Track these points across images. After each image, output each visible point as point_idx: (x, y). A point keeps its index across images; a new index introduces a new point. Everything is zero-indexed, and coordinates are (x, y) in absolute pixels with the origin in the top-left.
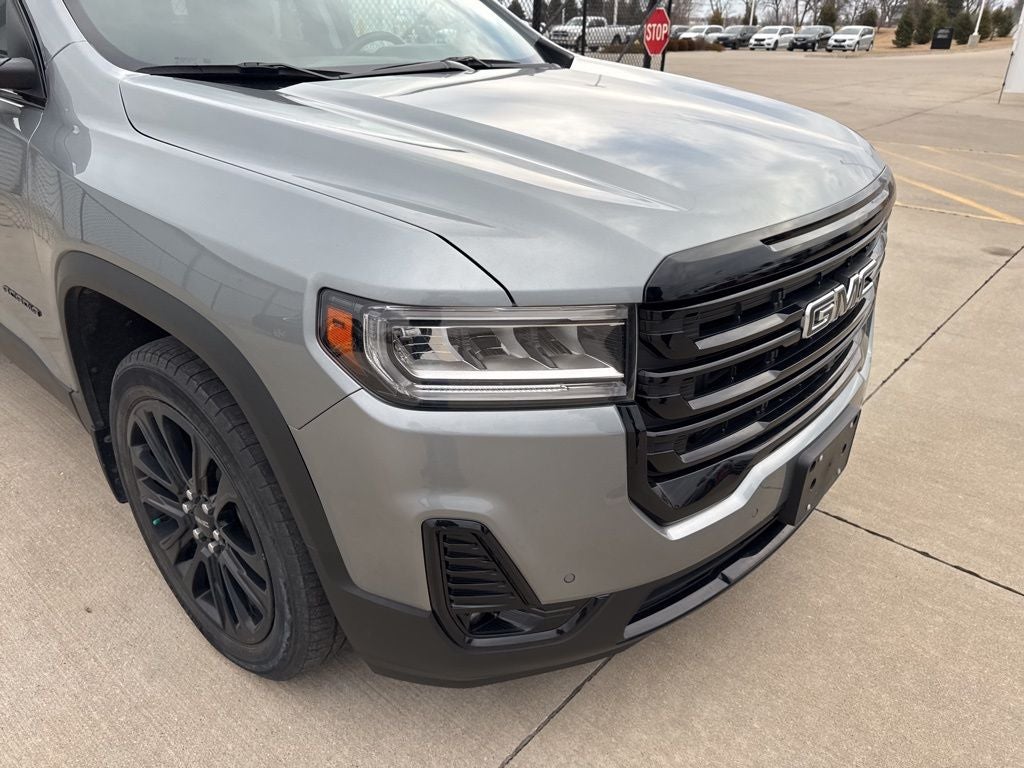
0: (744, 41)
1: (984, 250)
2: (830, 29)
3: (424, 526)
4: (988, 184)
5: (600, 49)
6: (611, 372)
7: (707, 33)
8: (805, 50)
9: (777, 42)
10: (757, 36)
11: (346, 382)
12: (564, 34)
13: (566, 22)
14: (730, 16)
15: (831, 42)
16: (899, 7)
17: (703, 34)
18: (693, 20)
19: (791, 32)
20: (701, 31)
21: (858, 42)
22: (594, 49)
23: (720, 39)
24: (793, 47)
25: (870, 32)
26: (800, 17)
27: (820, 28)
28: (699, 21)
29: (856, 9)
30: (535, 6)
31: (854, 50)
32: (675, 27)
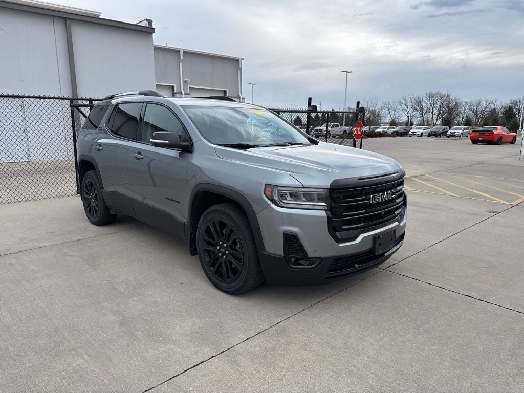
0: (406, 133)
1: (487, 211)
2: (448, 127)
3: (284, 234)
4: (500, 190)
5: (337, 137)
6: (324, 204)
7: (388, 129)
8: (436, 137)
9: (422, 133)
10: (412, 131)
11: (270, 202)
12: (321, 130)
13: (321, 126)
14: (400, 122)
15: (449, 133)
16: (484, 117)
17: (386, 130)
18: (382, 123)
19: (429, 129)
20: (386, 128)
21: (462, 133)
22: (334, 137)
23: (394, 132)
24: (430, 135)
25: (467, 129)
26: (435, 122)
27: (444, 127)
28: (385, 124)
29: (463, 118)
30: (308, 119)
31: (460, 137)
32: (372, 127)
